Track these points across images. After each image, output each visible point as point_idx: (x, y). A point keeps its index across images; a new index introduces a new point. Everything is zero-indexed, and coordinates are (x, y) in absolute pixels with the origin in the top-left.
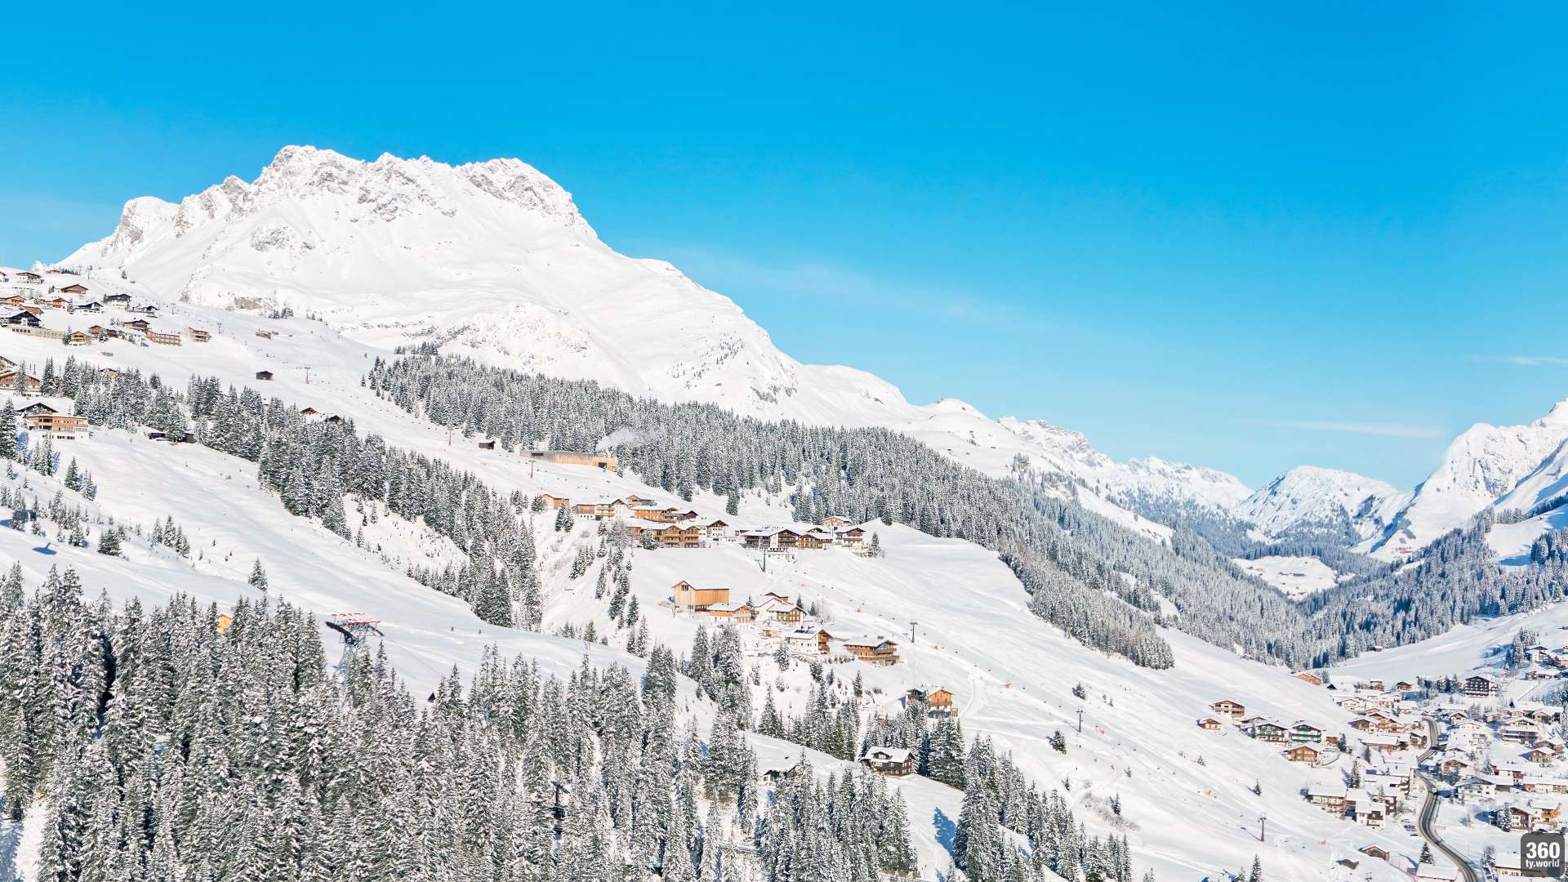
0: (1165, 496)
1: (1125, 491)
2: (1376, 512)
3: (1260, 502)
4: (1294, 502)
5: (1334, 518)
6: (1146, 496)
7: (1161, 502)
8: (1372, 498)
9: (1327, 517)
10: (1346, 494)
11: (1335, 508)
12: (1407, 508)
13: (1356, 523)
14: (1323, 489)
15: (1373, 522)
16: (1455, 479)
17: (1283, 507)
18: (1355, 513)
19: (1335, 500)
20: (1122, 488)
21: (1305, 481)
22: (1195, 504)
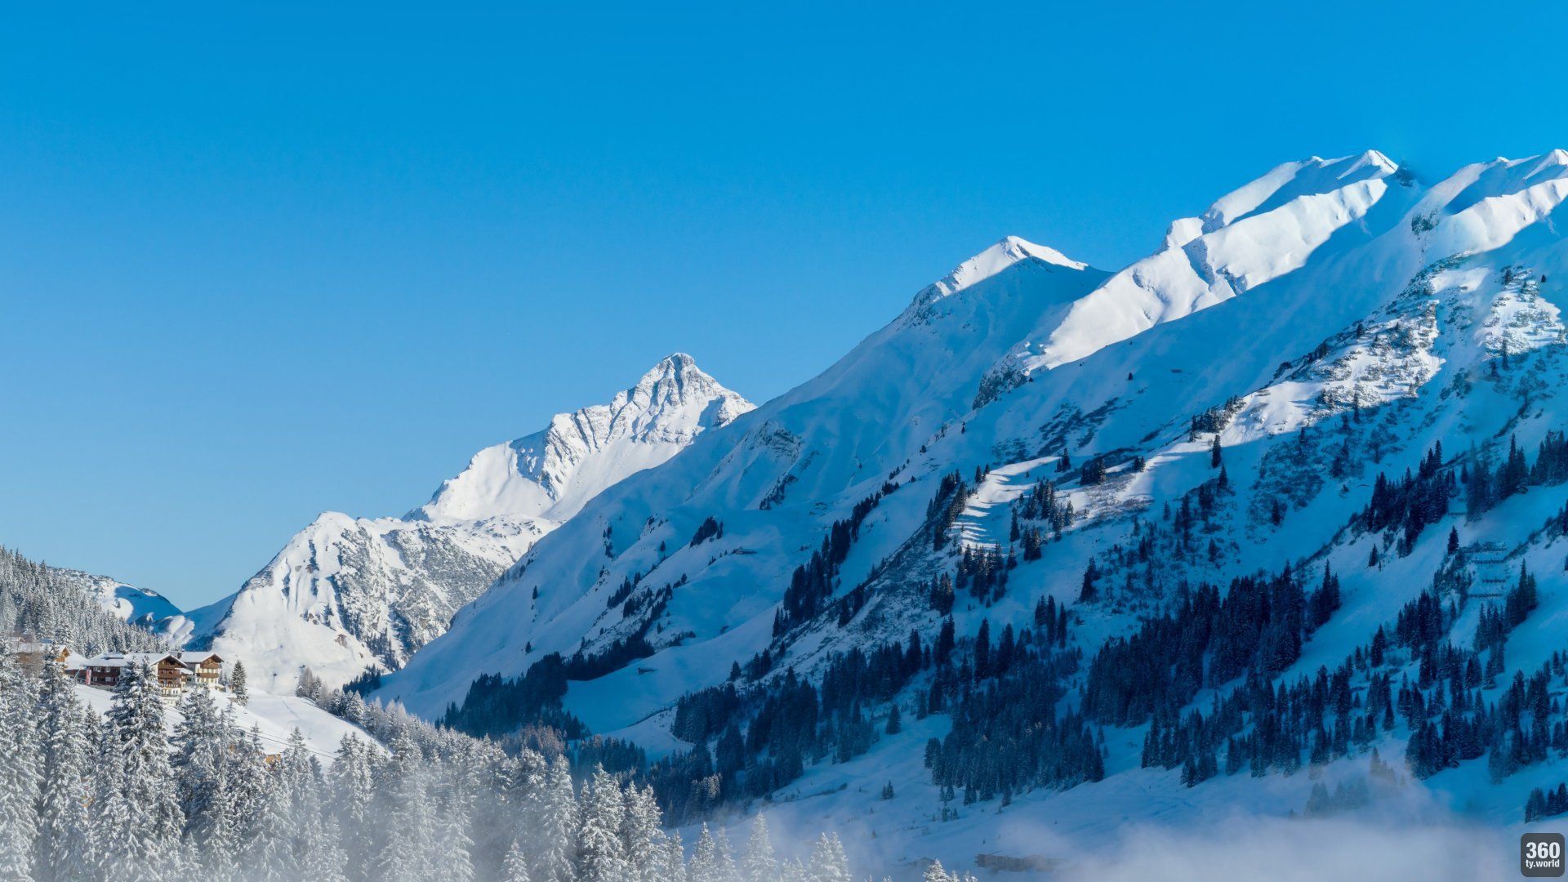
16: (286, 591)
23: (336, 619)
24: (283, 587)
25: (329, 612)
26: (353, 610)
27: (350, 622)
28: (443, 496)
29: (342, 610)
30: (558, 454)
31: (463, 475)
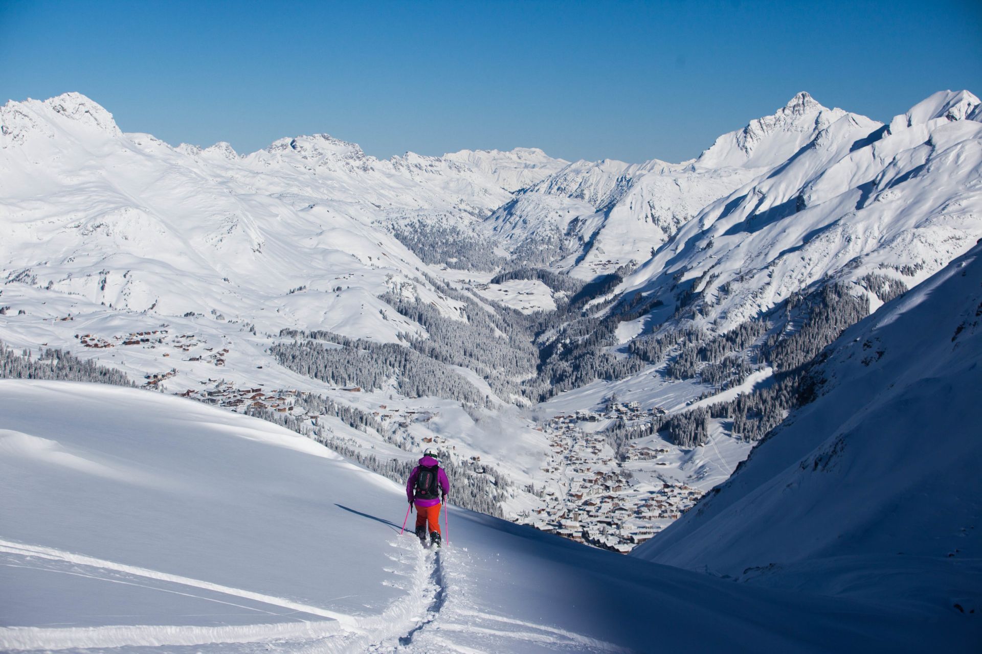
0: (437, 225)
1: (410, 223)
2: (579, 231)
3: (501, 220)
4: (525, 222)
5: (552, 236)
6: (424, 226)
7: (434, 230)
8: (576, 220)
9: (547, 236)
10: (560, 216)
11: (553, 227)
12: (600, 230)
13: (566, 240)
14: (544, 212)
15: (577, 239)
16: (631, 208)
17: (518, 226)
18: (565, 232)
19: (553, 221)
20: (407, 221)
21: (532, 206)
22: (458, 230)
23: (650, 219)
24: (630, 206)
25: (647, 217)
26: (656, 216)
27: (655, 220)
28: (703, 158)
29: (652, 215)
30: (752, 138)
31: (711, 148)
